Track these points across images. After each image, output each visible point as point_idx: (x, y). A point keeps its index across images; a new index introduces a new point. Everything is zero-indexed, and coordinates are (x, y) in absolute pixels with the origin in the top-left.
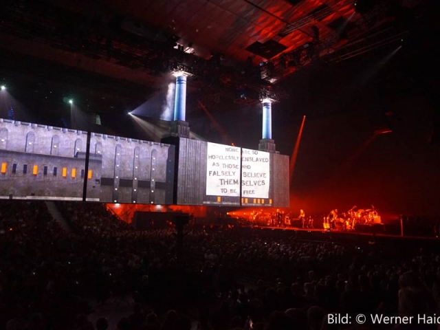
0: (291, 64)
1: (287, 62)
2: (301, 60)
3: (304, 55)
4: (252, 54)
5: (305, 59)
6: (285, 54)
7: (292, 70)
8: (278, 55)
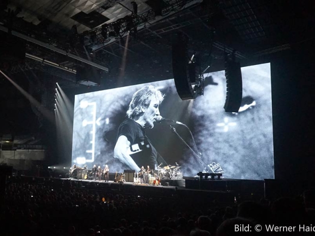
0: (112, 34)
1: (108, 33)
2: (121, 31)
3: (123, 27)
4: (76, 23)
5: (125, 31)
6: (106, 25)
7: (113, 40)
8: (101, 25)
